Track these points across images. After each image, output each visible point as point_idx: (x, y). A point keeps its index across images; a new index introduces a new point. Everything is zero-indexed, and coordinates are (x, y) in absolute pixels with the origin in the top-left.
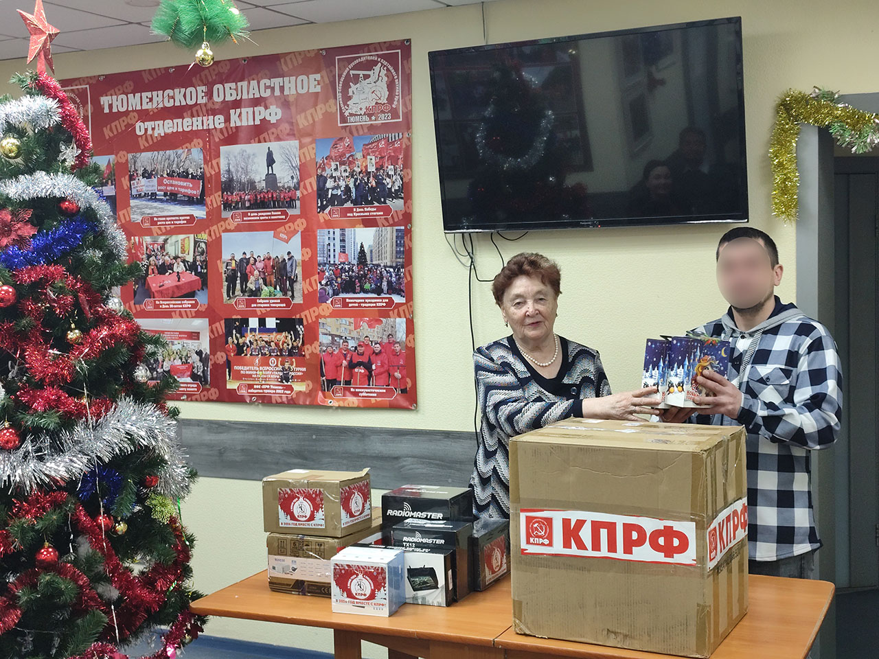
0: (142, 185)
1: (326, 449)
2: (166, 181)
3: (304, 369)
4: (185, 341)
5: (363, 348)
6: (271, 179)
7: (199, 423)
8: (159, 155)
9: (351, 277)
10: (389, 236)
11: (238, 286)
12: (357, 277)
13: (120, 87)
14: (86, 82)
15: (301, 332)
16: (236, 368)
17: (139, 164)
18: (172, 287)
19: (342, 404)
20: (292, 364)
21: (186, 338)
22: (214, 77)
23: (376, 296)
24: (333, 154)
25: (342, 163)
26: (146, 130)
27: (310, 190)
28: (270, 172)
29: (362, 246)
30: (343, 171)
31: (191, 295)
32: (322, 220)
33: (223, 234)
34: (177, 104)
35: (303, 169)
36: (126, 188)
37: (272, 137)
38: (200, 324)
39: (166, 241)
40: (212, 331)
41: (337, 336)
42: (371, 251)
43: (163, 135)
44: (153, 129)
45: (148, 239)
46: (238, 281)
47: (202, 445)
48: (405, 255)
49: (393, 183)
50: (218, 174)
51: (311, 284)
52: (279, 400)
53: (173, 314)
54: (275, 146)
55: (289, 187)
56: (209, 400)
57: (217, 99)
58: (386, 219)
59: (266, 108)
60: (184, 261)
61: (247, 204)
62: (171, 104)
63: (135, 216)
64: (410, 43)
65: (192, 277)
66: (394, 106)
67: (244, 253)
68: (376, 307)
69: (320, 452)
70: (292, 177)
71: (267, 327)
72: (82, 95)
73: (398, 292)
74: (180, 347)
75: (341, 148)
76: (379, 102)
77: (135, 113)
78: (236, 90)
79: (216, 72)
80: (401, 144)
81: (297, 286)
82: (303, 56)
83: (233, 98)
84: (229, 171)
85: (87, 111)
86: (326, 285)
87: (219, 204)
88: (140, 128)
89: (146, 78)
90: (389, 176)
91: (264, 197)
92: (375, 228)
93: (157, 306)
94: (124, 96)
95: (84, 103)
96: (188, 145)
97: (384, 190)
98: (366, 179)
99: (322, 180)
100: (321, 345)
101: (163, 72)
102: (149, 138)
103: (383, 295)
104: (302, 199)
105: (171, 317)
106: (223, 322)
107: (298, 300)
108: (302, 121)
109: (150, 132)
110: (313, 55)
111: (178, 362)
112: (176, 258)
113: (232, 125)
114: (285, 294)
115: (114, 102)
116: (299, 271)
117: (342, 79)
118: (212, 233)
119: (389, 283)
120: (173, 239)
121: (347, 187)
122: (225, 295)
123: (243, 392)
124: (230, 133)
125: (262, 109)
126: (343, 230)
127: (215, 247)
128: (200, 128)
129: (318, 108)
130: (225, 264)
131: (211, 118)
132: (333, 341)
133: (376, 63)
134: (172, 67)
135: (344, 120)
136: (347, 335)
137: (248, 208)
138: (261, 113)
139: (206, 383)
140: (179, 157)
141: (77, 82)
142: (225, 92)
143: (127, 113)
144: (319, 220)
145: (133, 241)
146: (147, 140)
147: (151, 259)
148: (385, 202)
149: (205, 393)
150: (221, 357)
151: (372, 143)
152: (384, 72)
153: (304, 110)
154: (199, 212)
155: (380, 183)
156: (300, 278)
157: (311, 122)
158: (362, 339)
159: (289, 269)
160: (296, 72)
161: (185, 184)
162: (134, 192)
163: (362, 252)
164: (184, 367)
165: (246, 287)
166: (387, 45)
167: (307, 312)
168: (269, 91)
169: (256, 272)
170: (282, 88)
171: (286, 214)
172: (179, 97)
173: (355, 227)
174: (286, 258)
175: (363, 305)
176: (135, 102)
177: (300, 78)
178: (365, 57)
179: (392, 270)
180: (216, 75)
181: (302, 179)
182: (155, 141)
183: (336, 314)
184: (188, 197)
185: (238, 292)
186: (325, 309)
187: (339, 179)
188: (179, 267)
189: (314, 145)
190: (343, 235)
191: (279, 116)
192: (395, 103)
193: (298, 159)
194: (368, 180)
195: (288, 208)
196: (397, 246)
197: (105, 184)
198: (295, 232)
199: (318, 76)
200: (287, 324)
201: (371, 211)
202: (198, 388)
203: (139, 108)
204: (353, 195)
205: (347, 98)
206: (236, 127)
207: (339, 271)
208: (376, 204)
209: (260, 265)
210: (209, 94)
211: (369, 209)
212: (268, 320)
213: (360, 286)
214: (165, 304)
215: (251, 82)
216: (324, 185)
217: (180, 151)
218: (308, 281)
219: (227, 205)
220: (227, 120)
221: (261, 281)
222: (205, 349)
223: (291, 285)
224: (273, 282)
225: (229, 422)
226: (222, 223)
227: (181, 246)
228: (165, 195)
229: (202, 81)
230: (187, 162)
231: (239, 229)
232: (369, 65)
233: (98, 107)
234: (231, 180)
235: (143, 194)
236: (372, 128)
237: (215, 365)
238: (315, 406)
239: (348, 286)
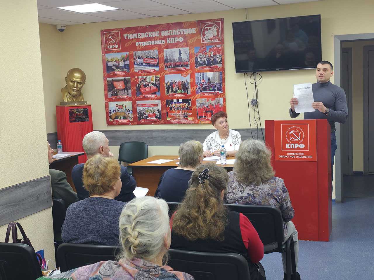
0: (138, 61)
1: (199, 136)
2: (146, 60)
3: (191, 113)
4: (153, 107)
5: (210, 107)
6: (180, 59)
7: (158, 131)
8: (144, 52)
9: (206, 86)
10: (217, 74)
11: (170, 90)
12: (208, 87)
13: (130, 31)
14: (119, 30)
15: (190, 103)
16: (170, 114)
17: (137, 55)
18: (149, 91)
19: (204, 123)
20: (187, 112)
21: (153, 106)
22: (162, 29)
23: (213, 92)
24: (200, 51)
25: (203, 54)
26: (139, 44)
27: (193, 62)
28: (180, 57)
29: (209, 78)
30: (203, 56)
31: (155, 93)
32: (197, 70)
33: (165, 75)
34: (150, 37)
35: (191, 56)
36: (133, 62)
37: (180, 46)
38: (158, 102)
39: (146, 77)
40: (162, 104)
41: (201, 103)
42: (212, 79)
43: (145, 46)
44: (142, 44)
45: (140, 77)
46: (170, 89)
47: (159, 137)
48: (222, 79)
49: (219, 59)
50: (163, 57)
51: (193, 89)
52: (184, 123)
53: (149, 99)
54: (181, 49)
55: (186, 61)
56: (161, 124)
57: (162, 35)
58: (217, 70)
59: (178, 38)
60: (152, 83)
61: (173, 66)
62: (148, 37)
63: (136, 70)
64: (224, 20)
65: (155, 88)
66: (219, 37)
67: (172, 81)
68: (214, 95)
69: (197, 137)
70: (187, 58)
71: (179, 102)
72: (117, 34)
73: (221, 90)
74: (151, 109)
75: (202, 49)
76: (214, 36)
77: (135, 40)
78: (169, 32)
79: (162, 27)
80: (221, 48)
81: (189, 90)
82: (190, 23)
83: (168, 35)
84: (167, 56)
85: (119, 39)
86: (198, 89)
87: (163, 66)
88: (137, 44)
89: (139, 29)
90: (217, 57)
91: (178, 64)
92: (213, 72)
93: (143, 97)
94: (132, 34)
95: (118, 36)
96: (153, 49)
97: (216, 61)
98: (210, 58)
99: (196, 59)
100: (197, 106)
101: (145, 27)
102: (140, 47)
103: (216, 91)
104: (190, 64)
105: (149, 100)
106: (165, 101)
107: (189, 93)
108: (190, 42)
109: (140, 45)
110: (193, 22)
111: (151, 113)
112: (150, 82)
113: (168, 43)
114: (185, 92)
115: (128, 36)
116: (189, 85)
117: (203, 30)
118: (161, 75)
119: (218, 88)
120: (149, 77)
121: (204, 61)
122: (166, 93)
123: (172, 121)
124: (167, 45)
125: (177, 38)
126: (203, 73)
127: (162, 79)
128: (157, 44)
129: (195, 38)
130: (166, 84)
131: (161, 41)
132: (201, 105)
133: (213, 25)
134: (148, 26)
135: (203, 41)
136: (205, 103)
137: (173, 67)
138: (177, 39)
139: (160, 118)
140: (150, 52)
141: (115, 30)
142: (165, 33)
143: (133, 39)
144: (196, 71)
145: (135, 78)
146: (139, 47)
147: (141, 83)
148: (216, 65)
149: (160, 122)
150: (165, 111)
151: (212, 48)
152: (215, 28)
153: (191, 38)
154: (157, 69)
155: (214, 59)
156: (190, 87)
157: (193, 42)
158: (209, 104)
159: (186, 85)
160: (188, 27)
161: (152, 60)
162: (135, 63)
163: (209, 79)
164: (153, 115)
165: (173, 90)
166: (217, 20)
167: (192, 97)
168: (179, 33)
169: (176, 86)
170: (183, 32)
171: (185, 69)
172: (150, 34)
173: (206, 72)
174: (185, 81)
175: (209, 94)
176: (135, 36)
177: (189, 29)
178: (210, 23)
179: (218, 84)
180: (162, 28)
181: (190, 58)
182: (142, 48)
183: (201, 97)
184: (154, 64)
185: (170, 92)
186: (198, 96)
187: (202, 58)
188: (151, 85)
189: (194, 49)
190: (203, 74)
191: (183, 40)
192: (219, 36)
193: (189, 53)
194: (211, 58)
195: (186, 67)
196: (220, 77)
197: (126, 61)
198: (188, 74)
199: (195, 29)
200: (185, 101)
201: (212, 67)
202: (157, 120)
203: (137, 38)
204: (206, 63)
205: (204, 35)
206: (169, 44)
207: (202, 85)
208: (213, 65)
209: (177, 84)
210: (160, 34)
211: (211, 67)
212: (179, 99)
213: (209, 89)
214: (146, 96)
215: (174, 30)
216: (197, 60)
217: (151, 51)
218: (192, 88)
219: (166, 67)
220: (166, 41)
221: (177, 88)
222: (160, 109)
223: (187, 89)
224: (181, 89)
225: (168, 130)
226: (165, 72)
227: (151, 79)
228: (146, 64)
229: (157, 30)
230: (153, 54)
231: (170, 73)
232: (211, 26)
233: (123, 38)
234: (167, 59)
235: (138, 64)
236: (212, 44)
237: (163, 114)
238: (195, 124)
239: (205, 89)
